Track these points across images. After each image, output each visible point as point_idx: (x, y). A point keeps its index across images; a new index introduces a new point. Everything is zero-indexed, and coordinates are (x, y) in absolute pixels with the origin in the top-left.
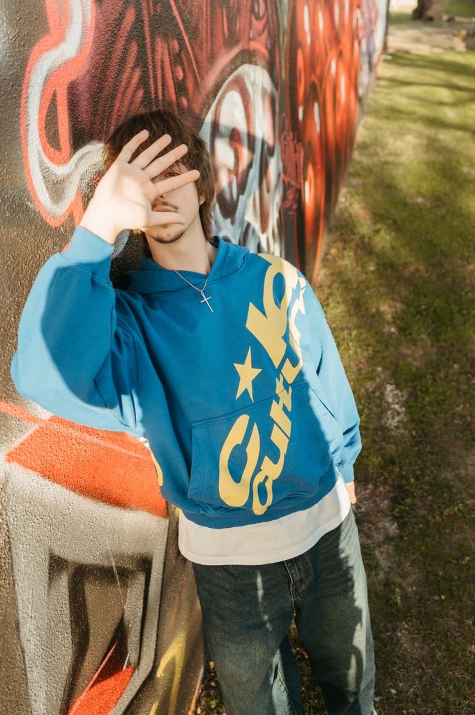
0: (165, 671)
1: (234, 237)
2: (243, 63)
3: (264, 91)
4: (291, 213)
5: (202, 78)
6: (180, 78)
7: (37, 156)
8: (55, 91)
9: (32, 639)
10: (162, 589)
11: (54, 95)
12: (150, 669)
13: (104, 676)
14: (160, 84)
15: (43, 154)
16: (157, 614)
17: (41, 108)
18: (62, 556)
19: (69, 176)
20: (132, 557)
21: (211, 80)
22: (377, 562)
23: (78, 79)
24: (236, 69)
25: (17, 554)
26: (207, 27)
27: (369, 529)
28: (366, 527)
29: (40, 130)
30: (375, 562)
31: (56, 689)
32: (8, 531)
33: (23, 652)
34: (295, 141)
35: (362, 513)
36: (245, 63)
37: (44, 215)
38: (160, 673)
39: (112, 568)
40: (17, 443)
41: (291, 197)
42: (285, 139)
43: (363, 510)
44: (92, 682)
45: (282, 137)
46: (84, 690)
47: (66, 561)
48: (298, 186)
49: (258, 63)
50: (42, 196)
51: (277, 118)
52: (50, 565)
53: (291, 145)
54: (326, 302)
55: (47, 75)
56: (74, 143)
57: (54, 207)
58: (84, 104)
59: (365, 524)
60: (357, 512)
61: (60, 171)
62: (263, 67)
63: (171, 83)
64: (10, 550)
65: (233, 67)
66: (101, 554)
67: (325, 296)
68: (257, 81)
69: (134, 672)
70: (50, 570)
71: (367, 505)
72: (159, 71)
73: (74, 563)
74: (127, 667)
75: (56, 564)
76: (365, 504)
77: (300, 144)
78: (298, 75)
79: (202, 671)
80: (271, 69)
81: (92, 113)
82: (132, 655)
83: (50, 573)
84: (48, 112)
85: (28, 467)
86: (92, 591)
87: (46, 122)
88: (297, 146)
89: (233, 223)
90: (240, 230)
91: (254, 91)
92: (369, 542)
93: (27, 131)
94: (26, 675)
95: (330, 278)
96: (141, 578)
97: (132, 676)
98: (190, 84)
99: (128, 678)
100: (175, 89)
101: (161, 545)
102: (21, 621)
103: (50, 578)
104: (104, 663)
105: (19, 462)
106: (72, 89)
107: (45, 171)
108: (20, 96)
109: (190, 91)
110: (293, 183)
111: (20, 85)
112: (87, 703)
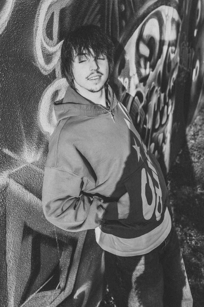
0: (78, 296)
1: (145, 93)
2: (162, 5)
3: (173, 20)
4: (182, 84)
5: (136, 11)
6: (123, 10)
7: (40, 42)
8: (53, 13)
9: (11, 260)
10: (81, 256)
11: (53, 14)
12: (70, 293)
13: (45, 289)
14: (110, 12)
15: (43, 41)
16: (77, 268)
17: (45, 19)
18: (31, 226)
19: (55, 52)
20: (66, 237)
21: (142, 11)
22: (202, 274)
23: (66, 7)
24: (157, 7)
25: (8, 220)
27: (201, 256)
28: (199, 255)
29: (43, 30)
30: (201, 274)
31: (21, 287)
32: (5, 209)
33: (7, 265)
34: (190, 47)
35: (198, 247)
36: (163, 5)
37: (40, 69)
38: (75, 297)
39: (56, 239)
40: (14, 170)
41: (183, 76)
42: (183, 45)
43: (199, 245)
44: (39, 290)
45: (182, 44)
46: (35, 292)
47: (32, 230)
48: (189, 71)
49: (171, 5)
50: (40, 60)
51: (179, 34)
52: (24, 229)
53: (187, 49)
54: (197, 133)
55: (50, 5)
56: (60, 37)
57: (46, 66)
58: (67, 20)
59: (198, 253)
60: (195, 245)
61: (51, 49)
62: (174, 7)
63: (117, 12)
64: (5, 218)
65: (155, 6)
66: (50, 231)
67: (197, 130)
68: (169, 15)
69: (61, 292)
70: (23, 231)
71: (201, 243)
72: (111, 6)
73: (36, 232)
74: (58, 288)
75: (27, 231)
76: (200, 243)
77: (193, 49)
78: (196, 13)
79: (99, 303)
80: (179, 9)
81: (71, 24)
82: (62, 284)
83: (23, 233)
84: (48, 22)
85: (18, 182)
86: (44, 249)
87: (47, 26)
88: (191, 50)
89: (144, 85)
90: (148, 89)
91: (167, 20)
92: (199, 262)
93: (37, 30)
94: (7, 276)
95: (202, 121)
96: (71, 248)
97: (60, 293)
98: (128, 13)
99: (58, 294)
100: (119, 16)
101: (83, 235)
102: (7, 251)
103: (23, 235)
104: (46, 283)
105: (14, 179)
106: (63, 12)
107: (44, 50)
108: (35, 13)
109: (128, 17)
110: (185, 68)
111: (36, 8)
112: (36, 299)
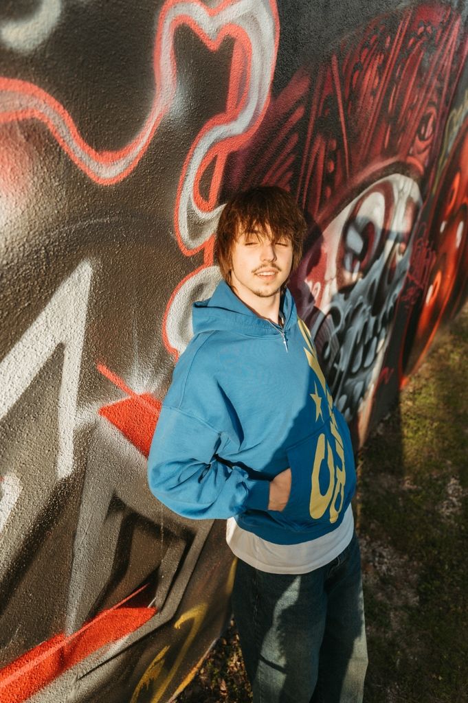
0: (182, 625)
1: (344, 311)
2: (395, 172)
3: (410, 200)
4: (407, 307)
5: (352, 176)
6: (330, 171)
7: (187, 200)
8: (216, 156)
9: (82, 549)
10: (198, 561)
11: (215, 159)
12: (170, 618)
13: (129, 604)
14: (310, 171)
15: (192, 200)
16: (188, 579)
17: (201, 165)
18: (123, 499)
19: (209, 221)
20: (179, 526)
21: (361, 178)
22: (390, 622)
23: (238, 151)
24: (387, 175)
25: (88, 483)
26: (368, 137)
27: (392, 591)
28: (390, 589)
29: (195, 181)
30: (388, 621)
31: (91, 595)
32: (86, 463)
33: (73, 556)
34: (430, 249)
35: (391, 576)
36: (398, 172)
37: (180, 245)
38: (177, 625)
39: (160, 526)
40: (111, 403)
41: (411, 294)
42: (420, 244)
43: (392, 574)
44: (119, 604)
45: (417, 242)
46: (112, 607)
47: (125, 505)
48: (422, 287)
49: (411, 175)
50: (183, 231)
51: (416, 225)
52: (112, 502)
53: (424, 251)
54: (419, 391)
55: (213, 142)
56: (221, 198)
57: (190, 241)
58: (238, 171)
59: (390, 586)
60: (386, 573)
61: (203, 216)
62: (415, 180)
63: (320, 172)
64: (84, 478)
65: (384, 173)
66: (154, 512)
67: (420, 386)
68: (405, 190)
69: (156, 613)
70: (110, 506)
71: (397, 571)
72: (312, 161)
73: (131, 509)
74: (152, 607)
75: (116, 504)
76: (396, 570)
77: (434, 252)
78: (449, 195)
79: (214, 642)
80: (423, 184)
81: (242, 180)
82: (158, 600)
83: (109, 508)
84: (206, 170)
85: (114, 424)
86: (139, 539)
87: (202, 177)
88: (430, 253)
89: (346, 298)
90: (351, 306)
91: (400, 198)
92: (388, 602)
93: (185, 180)
94: (71, 574)
95: (430, 372)
96: (182, 545)
97: (153, 616)
98: (338, 178)
99: (150, 616)
100: (323, 178)
101: (206, 527)
102: (78, 533)
103: (108, 512)
104: (134, 594)
105: (108, 417)
106: (231, 157)
107: (191, 215)
108: (187, 153)
109: (336, 184)
110: (417, 282)
111: (189, 145)
112: (112, 618)
